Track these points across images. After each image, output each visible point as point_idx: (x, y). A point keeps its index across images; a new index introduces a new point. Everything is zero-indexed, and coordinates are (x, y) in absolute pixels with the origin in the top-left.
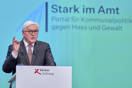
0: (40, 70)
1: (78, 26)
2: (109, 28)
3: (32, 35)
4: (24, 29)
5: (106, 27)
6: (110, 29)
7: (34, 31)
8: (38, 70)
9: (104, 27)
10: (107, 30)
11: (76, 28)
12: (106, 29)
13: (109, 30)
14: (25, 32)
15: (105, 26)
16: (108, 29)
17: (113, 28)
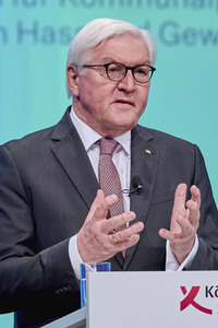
0: (208, 292)
1: (46, 28)
2: (194, 34)
3: (122, 90)
4: (82, 52)
5: (181, 31)
6: (199, 41)
7: (133, 69)
8: (195, 290)
9: (169, 31)
10: (182, 46)
11: (36, 40)
12: (176, 41)
13: (193, 44)
14: (83, 72)
15: (174, 24)
16: (190, 40)
17: (210, 33)
